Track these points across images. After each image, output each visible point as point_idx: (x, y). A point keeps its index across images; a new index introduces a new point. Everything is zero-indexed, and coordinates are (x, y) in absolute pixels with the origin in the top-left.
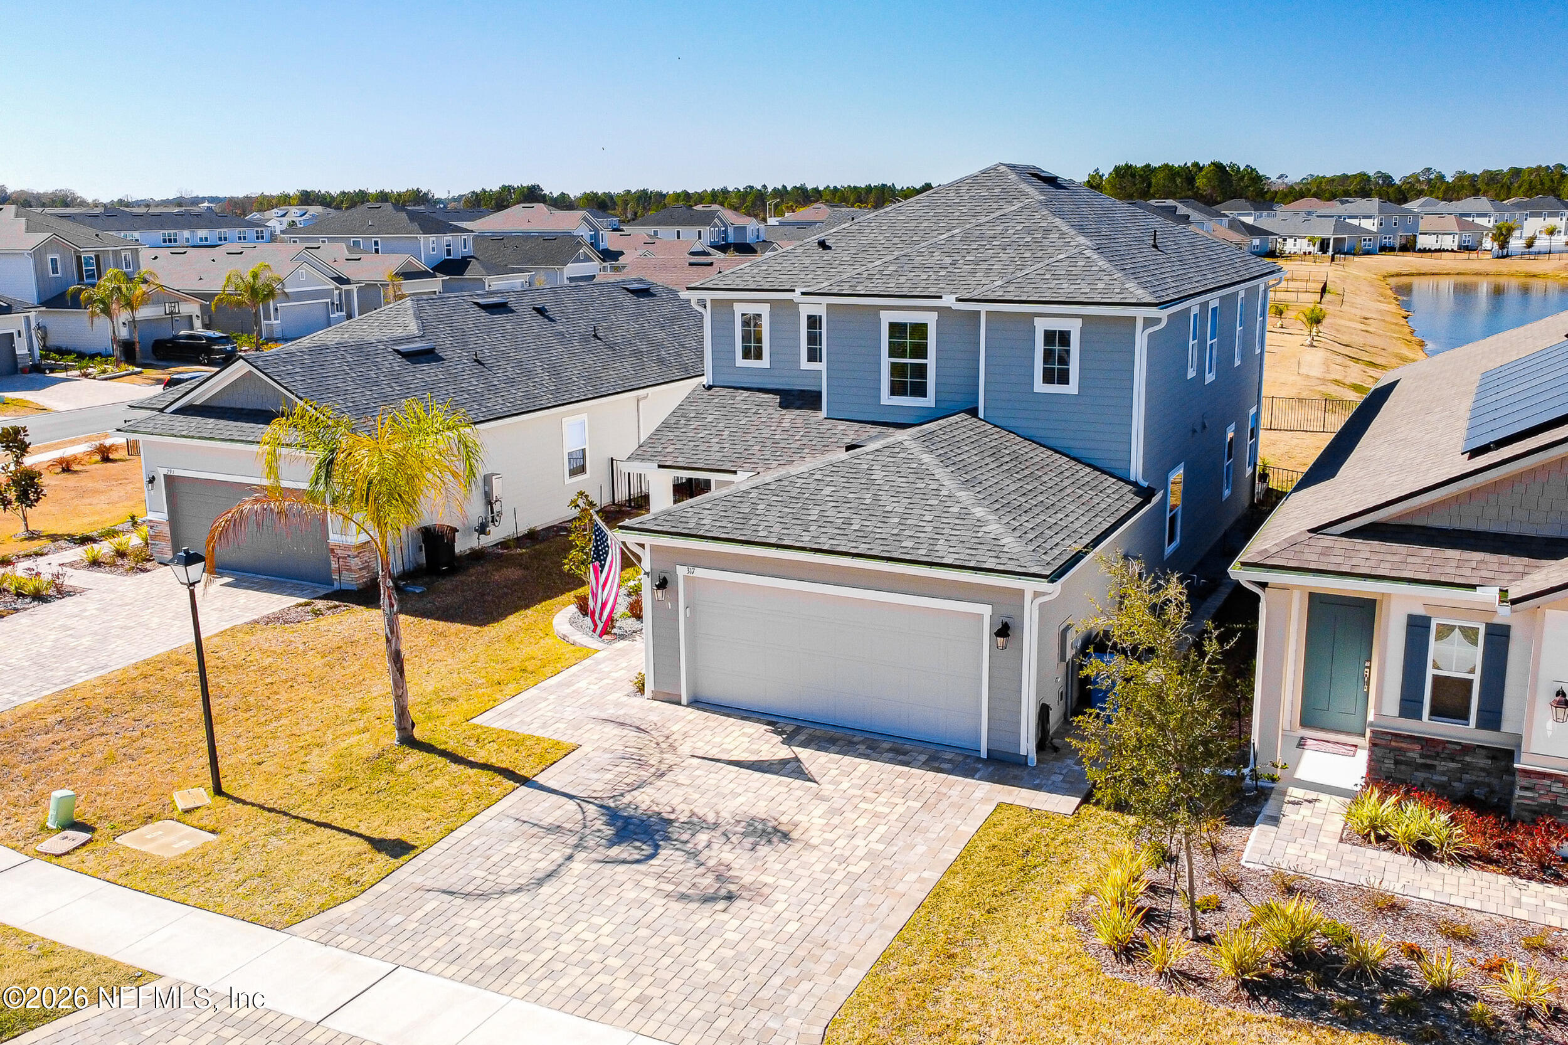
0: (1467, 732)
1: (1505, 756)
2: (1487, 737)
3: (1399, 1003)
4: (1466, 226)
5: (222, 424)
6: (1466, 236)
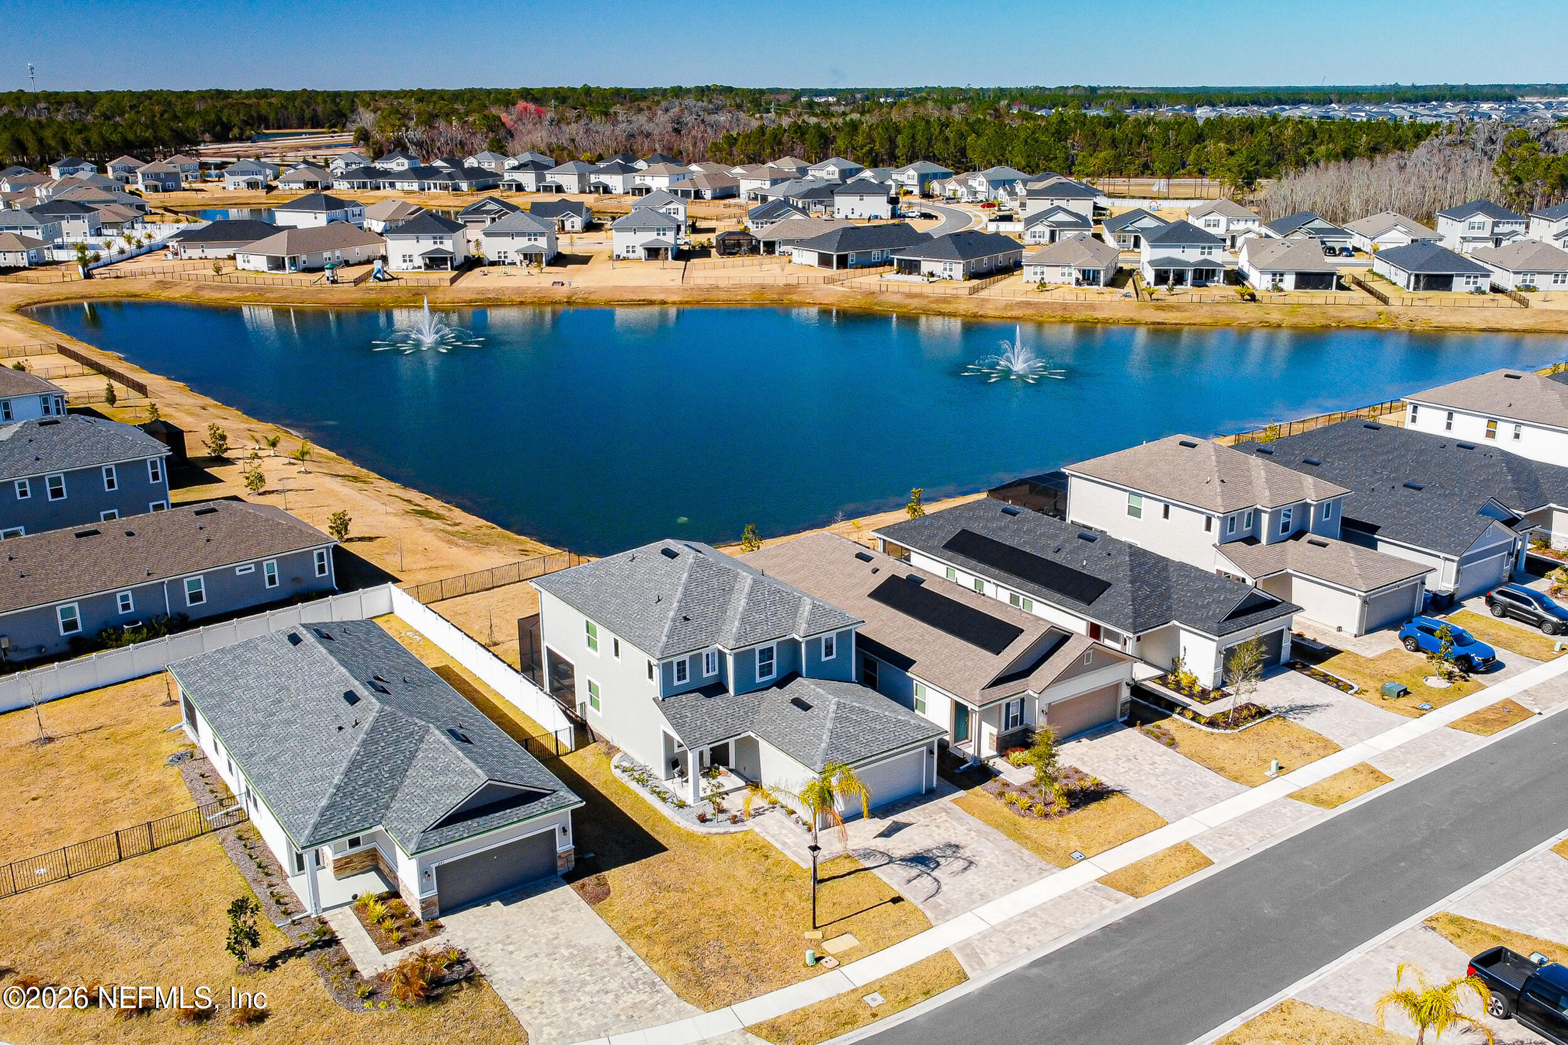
0: (1018, 727)
1: (1029, 729)
2: (1024, 727)
3: (1083, 796)
4: (28, 243)
5: (481, 820)
6: (33, 252)
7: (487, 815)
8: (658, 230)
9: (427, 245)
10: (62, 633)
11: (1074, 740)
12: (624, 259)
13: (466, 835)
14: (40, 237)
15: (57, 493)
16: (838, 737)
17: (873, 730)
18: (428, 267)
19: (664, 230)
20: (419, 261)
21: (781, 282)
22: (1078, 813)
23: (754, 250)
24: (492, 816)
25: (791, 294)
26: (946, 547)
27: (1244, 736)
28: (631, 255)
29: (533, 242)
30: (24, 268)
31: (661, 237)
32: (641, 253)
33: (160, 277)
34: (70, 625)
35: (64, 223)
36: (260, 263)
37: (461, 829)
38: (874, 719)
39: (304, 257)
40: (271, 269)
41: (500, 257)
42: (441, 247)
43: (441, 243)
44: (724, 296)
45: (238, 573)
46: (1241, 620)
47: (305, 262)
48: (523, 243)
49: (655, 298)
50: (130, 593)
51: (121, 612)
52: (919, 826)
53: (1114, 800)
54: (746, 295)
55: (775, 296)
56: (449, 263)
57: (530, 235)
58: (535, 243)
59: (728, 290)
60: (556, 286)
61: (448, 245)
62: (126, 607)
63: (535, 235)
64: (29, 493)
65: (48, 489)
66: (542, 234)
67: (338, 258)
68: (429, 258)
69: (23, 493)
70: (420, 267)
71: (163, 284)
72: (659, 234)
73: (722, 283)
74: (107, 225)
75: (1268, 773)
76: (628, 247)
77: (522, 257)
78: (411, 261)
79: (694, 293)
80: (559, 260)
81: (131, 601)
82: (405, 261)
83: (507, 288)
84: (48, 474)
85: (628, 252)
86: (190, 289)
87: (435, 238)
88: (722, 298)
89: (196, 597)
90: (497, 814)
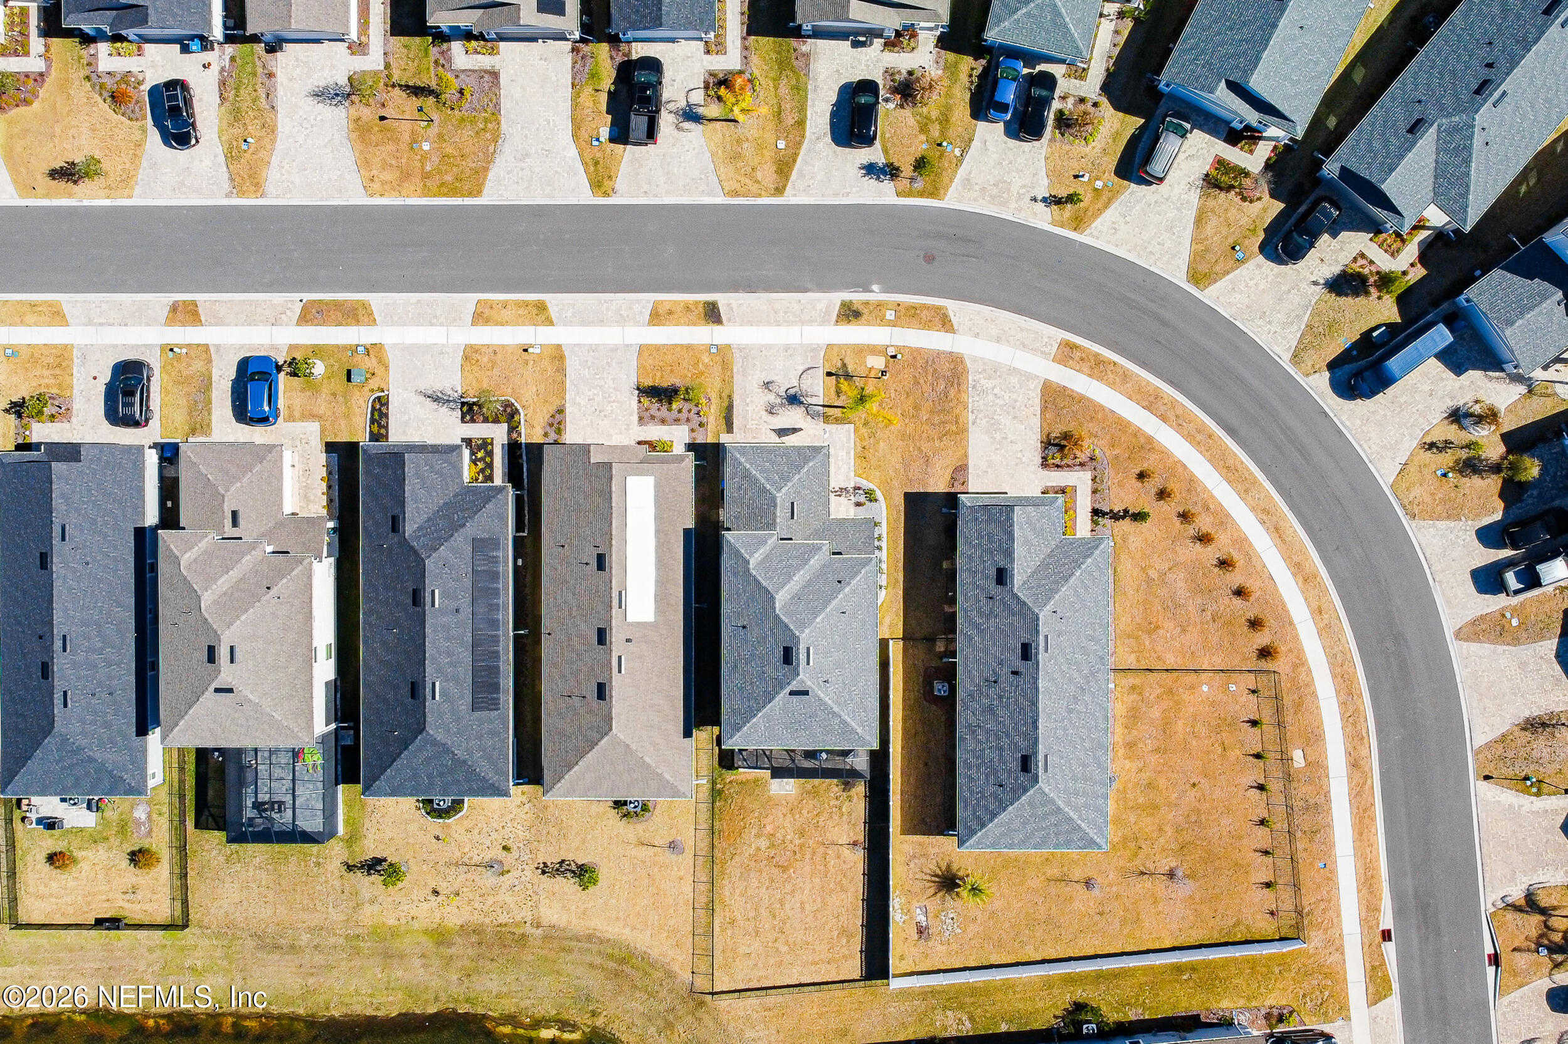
3: (660, 394)
17: (773, 463)
53: (648, 382)
75: (538, 349)
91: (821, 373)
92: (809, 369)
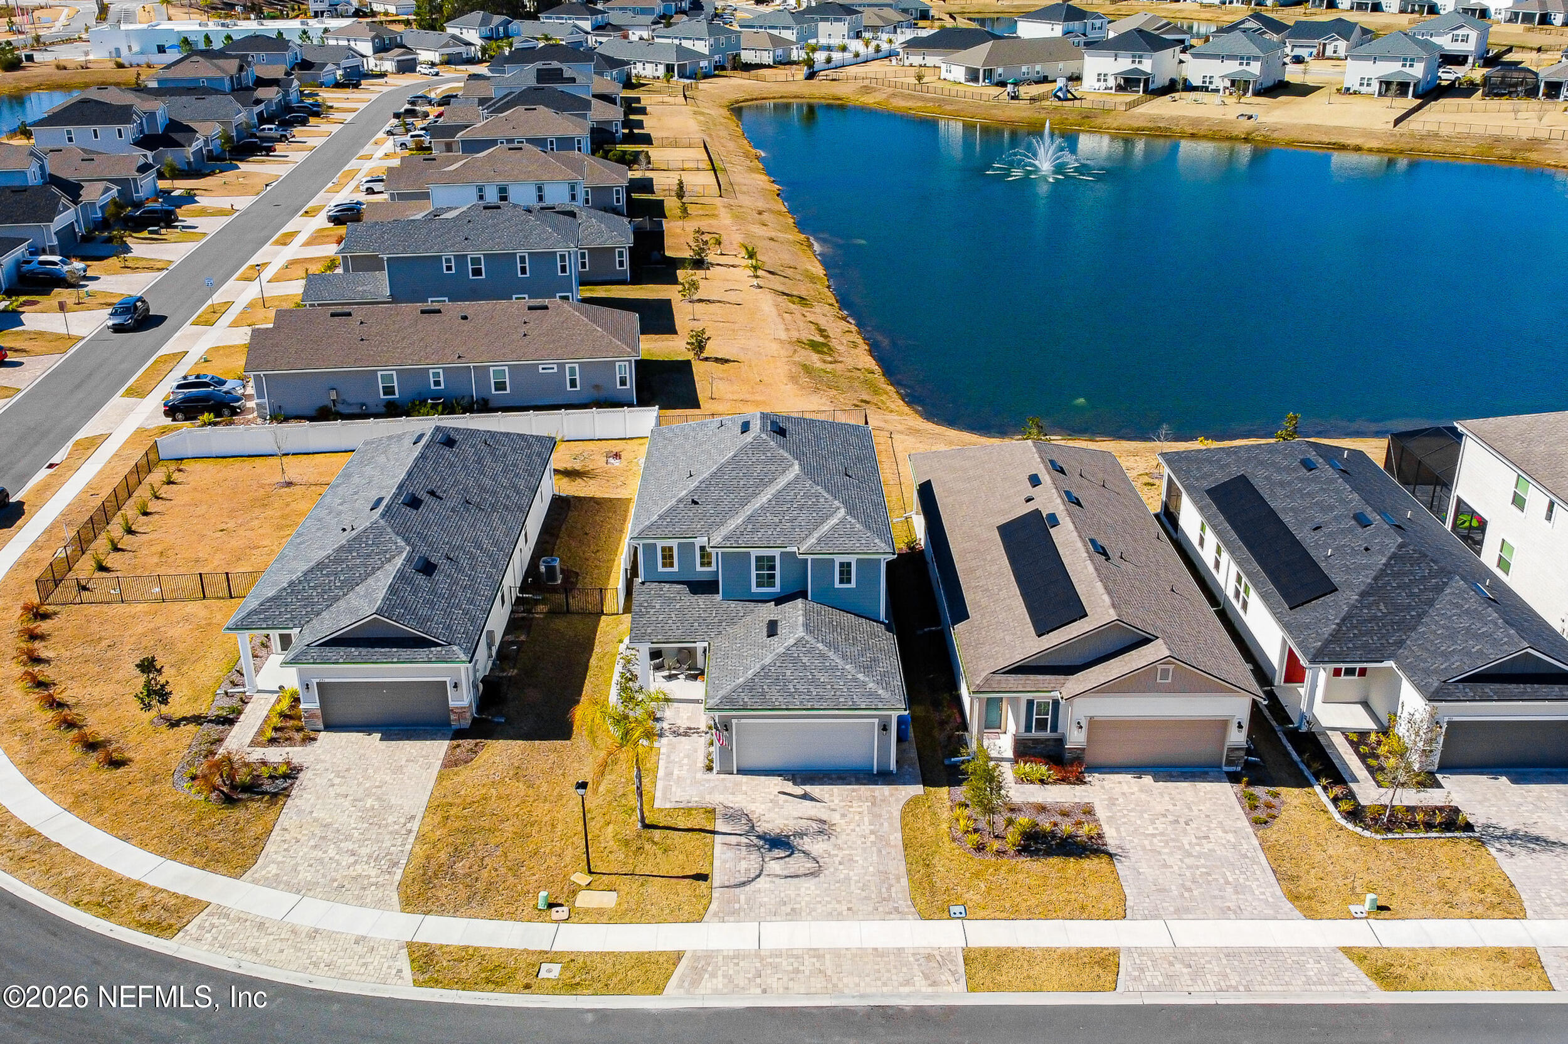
0: (1048, 734)
1: (1060, 741)
2: (1054, 735)
3: (1057, 844)
4: (776, 41)
5: (364, 651)
6: (779, 52)
7: (373, 647)
8: (1405, 60)
9: (1124, 64)
10: (382, 396)
11: (1135, 773)
12: (1355, 93)
13: (341, 660)
14: (793, 38)
15: (477, 272)
16: (767, 676)
17: (814, 681)
18: (1120, 88)
19: (1412, 60)
20: (1111, 82)
21: (1525, 135)
22: (1026, 863)
23: (1532, 92)
24: (377, 649)
25: (1530, 150)
26: (1210, 492)
27: (1384, 848)
28: (1364, 89)
29: (1244, 67)
30: (769, 66)
31: (1407, 70)
32: (1375, 87)
33: (866, 83)
34: (388, 391)
35: (821, 24)
36: (958, 73)
37: (342, 654)
38: (825, 669)
39: (1000, 70)
40: (968, 80)
41: (1204, 82)
42: (1140, 67)
43: (1140, 62)
44: (1438, 146)
45: (541, 371)
46: (1489, 688)
47: (1000, 75)
48: (1232, 67)
49: (1349, 142)
50: (441, 371)
51: (432, 387)
52: (824, 807)
53: (1089, 864)
54: (1468, 148)
55: (1508, 152)
56: (1142, 85)
57: (1242, 58)
58: (1247, 68)
59: (1448, 140)
60: (1241, 119)
61: (1146, 65)
62: (437, 383)
63: (1248, 58)
64: (453, 268)
65: (470, 267)
66: (1256, 59)
67: (1038, 73)
68: (1124, 78)
69: (449, 268)
70: (1111, 88)
71: (866, 90)
72: (1404, 65)
73: (1445, 131)
74: (867, 28)
75: (1353, 909)
76: (1362, 79)
77: (1228, 84)
78: (1105, 80)
79: (1403, 140)
80: (1278, 88)
81: (442, 379)
82: (1099, 80)
83: (1184, 117)
84: (471, 254)
85: (1362, 84)
86: (884, 96)
87: (1134, 56)
88: (1433, 148)
89: (500, 386)
90: (383, 650)
91: (717, 879)
92: (744, 884)
